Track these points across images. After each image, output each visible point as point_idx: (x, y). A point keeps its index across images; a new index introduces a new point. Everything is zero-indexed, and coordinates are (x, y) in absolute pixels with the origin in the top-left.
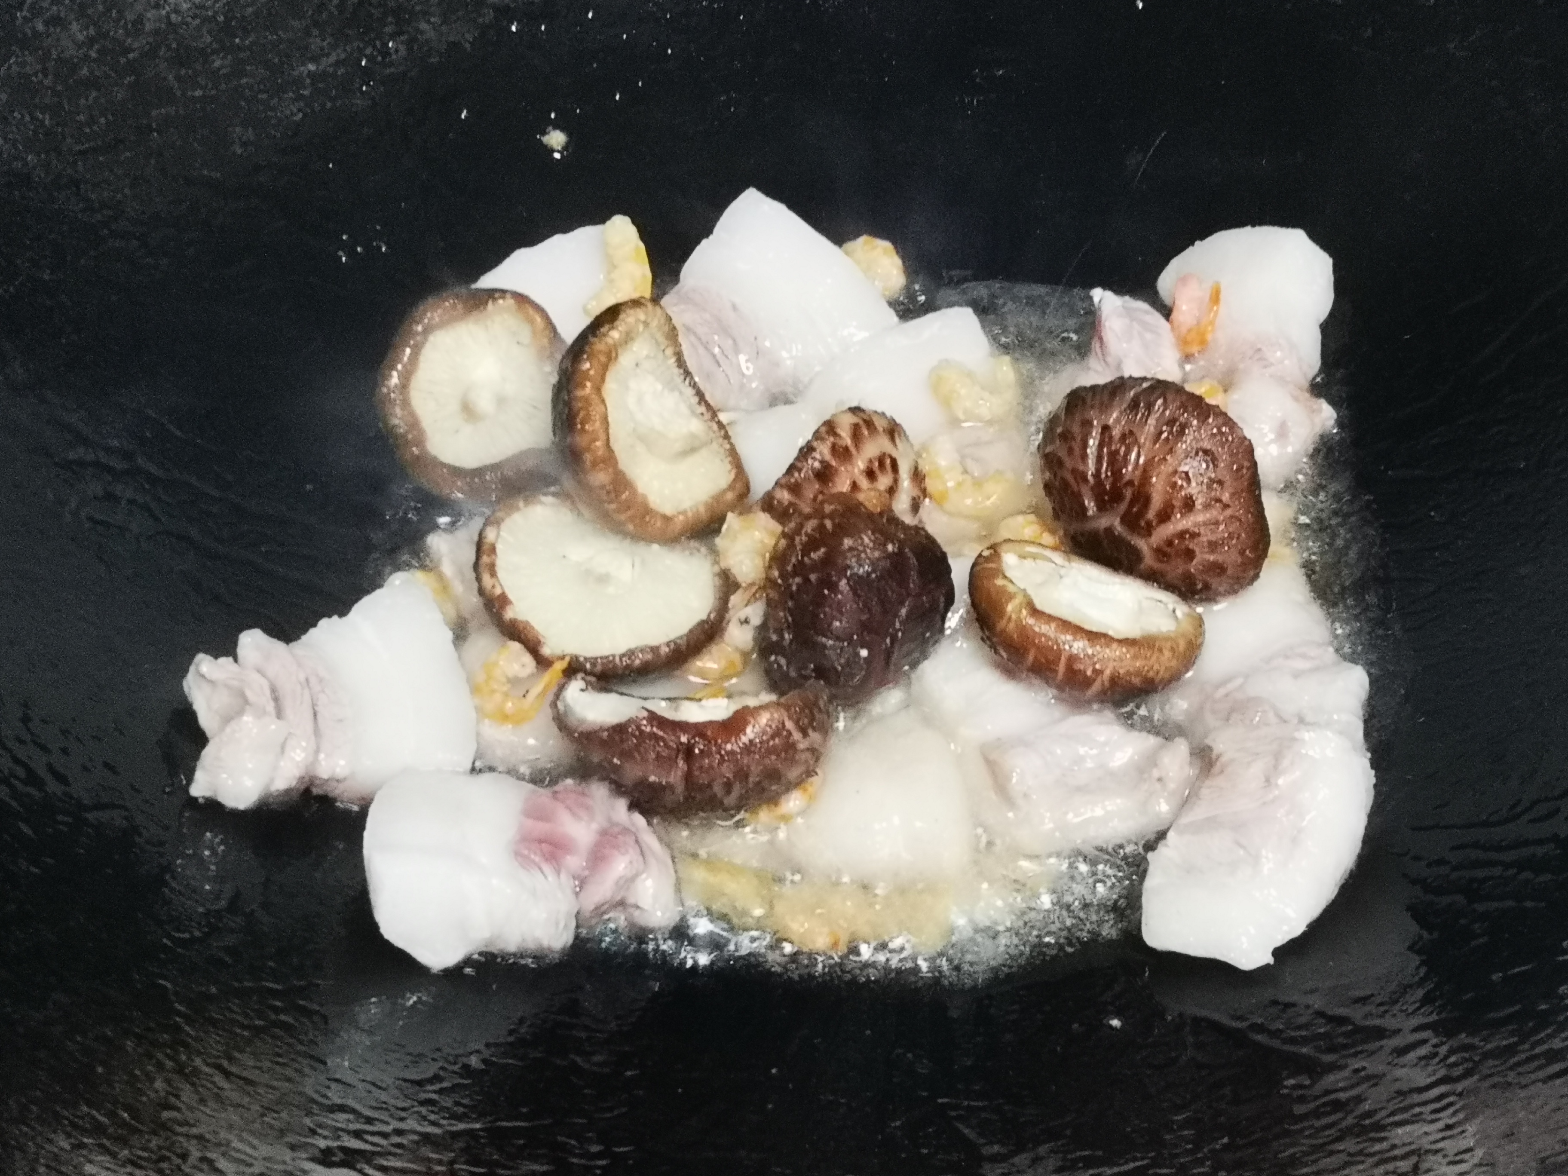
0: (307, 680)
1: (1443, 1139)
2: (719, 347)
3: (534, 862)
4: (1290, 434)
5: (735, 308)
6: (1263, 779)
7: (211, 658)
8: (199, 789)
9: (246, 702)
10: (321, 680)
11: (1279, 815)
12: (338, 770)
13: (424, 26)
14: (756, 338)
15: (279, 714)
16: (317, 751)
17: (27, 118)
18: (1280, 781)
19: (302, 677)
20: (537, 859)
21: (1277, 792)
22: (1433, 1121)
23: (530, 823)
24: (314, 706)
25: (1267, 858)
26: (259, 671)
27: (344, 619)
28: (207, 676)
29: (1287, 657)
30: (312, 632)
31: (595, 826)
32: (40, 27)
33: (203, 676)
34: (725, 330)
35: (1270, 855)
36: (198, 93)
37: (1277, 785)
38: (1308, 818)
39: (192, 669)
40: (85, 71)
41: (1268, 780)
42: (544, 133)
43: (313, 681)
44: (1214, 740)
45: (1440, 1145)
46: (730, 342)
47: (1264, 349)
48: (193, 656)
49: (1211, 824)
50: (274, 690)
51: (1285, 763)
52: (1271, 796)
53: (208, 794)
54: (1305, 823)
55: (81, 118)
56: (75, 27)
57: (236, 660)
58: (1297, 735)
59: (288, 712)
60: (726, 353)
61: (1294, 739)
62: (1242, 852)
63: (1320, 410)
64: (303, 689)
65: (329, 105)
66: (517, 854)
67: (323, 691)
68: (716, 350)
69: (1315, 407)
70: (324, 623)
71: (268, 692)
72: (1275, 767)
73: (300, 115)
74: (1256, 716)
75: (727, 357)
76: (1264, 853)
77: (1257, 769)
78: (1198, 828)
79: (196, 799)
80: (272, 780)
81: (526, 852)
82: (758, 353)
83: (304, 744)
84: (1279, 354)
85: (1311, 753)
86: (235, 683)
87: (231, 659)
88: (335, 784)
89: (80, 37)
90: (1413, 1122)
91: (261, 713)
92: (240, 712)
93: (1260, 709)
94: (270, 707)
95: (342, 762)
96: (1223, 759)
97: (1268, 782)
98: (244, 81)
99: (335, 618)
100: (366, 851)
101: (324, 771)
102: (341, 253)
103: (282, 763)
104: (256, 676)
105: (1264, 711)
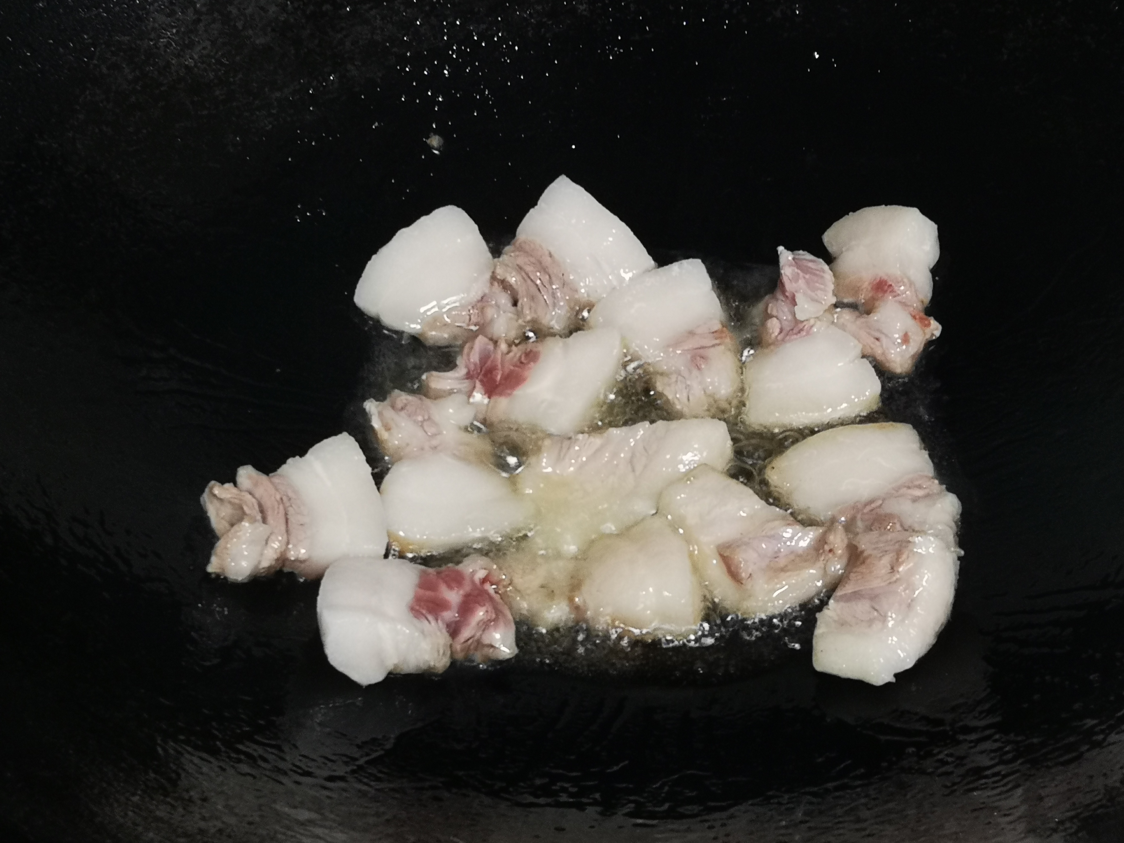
0: (282, 499)
1: (1000, 800)
2: (540, 279)
3: (423, 614)
4: (911, 340)
5: (551, 255)
6: (889, 567)
7: (220, 484)
8: (212, 568)
9: (244, 513)
10: (290, 499)
11: (899, 591)
12: (300, 556)
13: (350, 67)
14: (563, 275)
15: (264, 520)
16: (288, 543)
17: (97, 130)
18: (901, 569)
19: (278, 497)
20: (424, 612)
21: (898, 576)
22: (993, 788)
23: (421, 592)
24: (286, 514)
25: (891, 617)
26: (250, 493)
27: (303, 458)
28: (218, 495)
29: (909, 488)
30: (284, 467)
31: (462, 592)
32: (105, 70)
33: (215, 496)
34: (544, 270)
35: (894, 616)
36: (205, 112)
37: (898, 572)
38: (917, 592)
39: (207, 490)
40: (133, 99)
41: (892, 568)
42: (428, 138)
43: (285, 499)
44: (859, 542)
45: (997, 804)
46: (547, 277)
47: (893, 285)
48: (208, 482)
49: (856, 596)
50: (260, 505)
51: (904, 557)
52: (894, 578)
53: (218, 571)
54: (915, 596)
55: (131, 129)
56: (127, 71)
57: (235, 484)
58: (910, 539)
59: (270, 519)
60: (544, 284)
61: (909, 542)
62: (876, 613)
63: (929, 325)
64: (279, 504)
65: (289, 119)
66: (412, 609)
67: (291, 506)
68: (538, 282)
69: (926, 322)
70: (290, 461)
71: (256, 507)
72: (897, 559)
73: (270, 126)
74: (888, 525)
75: (545, 286)
76: (889, 614)
77: (886, 561)
78: (848, 598)
79: (209, 574)
80: (259, 562)
81: (417, 608)
82: (564, 284)
83: (280, 538)
84: (902, 288)
85: (919, 551)
86: (237, 501)
87: (231, 484)
88: (298, 564)
89: (130, 77)
90: (982, 789)
91: (253, 521)
92: (240, 520)
93: (891, 522)
94: (259, 517)
95: (303, 551)
96: (866, 554)
97: (893, 569)
98: (234, 104)
99: (298, 457)
100: (319, 609)
101: (292, 555)
102: (297, 217)
103: (266, 552)
104: (249, 497)
105: (894, 523)
